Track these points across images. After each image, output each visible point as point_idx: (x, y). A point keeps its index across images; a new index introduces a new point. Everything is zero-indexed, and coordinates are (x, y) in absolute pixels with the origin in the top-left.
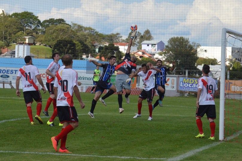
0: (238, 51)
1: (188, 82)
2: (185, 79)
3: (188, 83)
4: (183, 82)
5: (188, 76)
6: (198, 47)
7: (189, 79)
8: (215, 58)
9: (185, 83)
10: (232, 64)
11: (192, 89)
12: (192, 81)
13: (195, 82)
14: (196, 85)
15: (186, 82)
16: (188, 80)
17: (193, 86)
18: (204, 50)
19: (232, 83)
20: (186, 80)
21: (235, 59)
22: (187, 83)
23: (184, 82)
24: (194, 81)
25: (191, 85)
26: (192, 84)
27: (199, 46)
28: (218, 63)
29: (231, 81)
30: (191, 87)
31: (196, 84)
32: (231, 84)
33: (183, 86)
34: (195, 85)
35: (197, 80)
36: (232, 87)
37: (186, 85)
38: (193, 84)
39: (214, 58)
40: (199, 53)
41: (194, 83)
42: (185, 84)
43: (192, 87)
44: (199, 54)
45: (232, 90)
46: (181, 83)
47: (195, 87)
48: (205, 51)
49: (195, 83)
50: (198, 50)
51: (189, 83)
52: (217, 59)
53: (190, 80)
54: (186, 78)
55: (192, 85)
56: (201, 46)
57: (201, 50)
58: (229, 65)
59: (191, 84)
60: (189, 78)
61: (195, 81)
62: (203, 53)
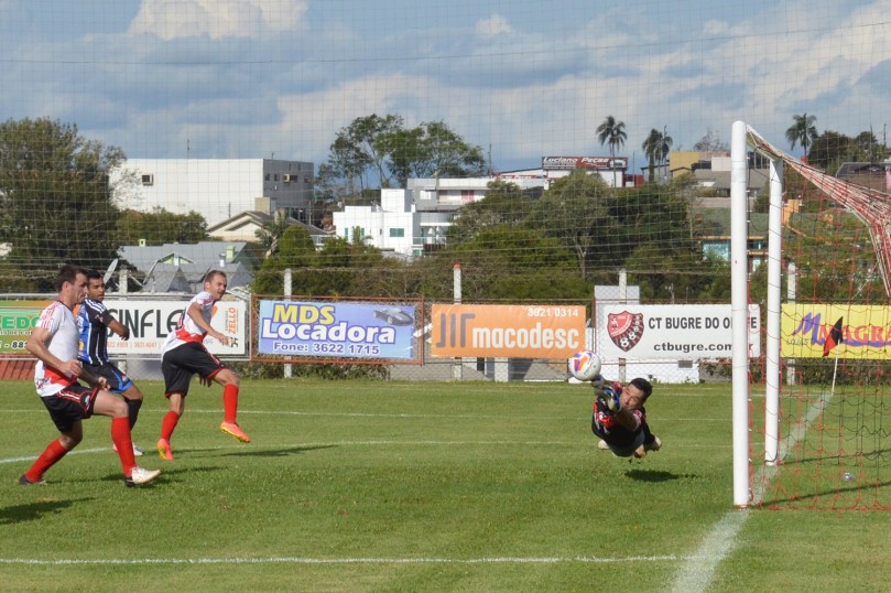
0: (292, 178)
1: (294, 320)
2: (280, 309)
3: (293, 324)
4: (272, 319)
5: (293, 293)
6: (114, 163)
7: (299, 306)
8: (196, 211)
9: (281, 322)
10: (269, 234)
11: (310, 347)
12: (309, 315)
13: (325, 319)
14: (328, 330)
15: (285, 319)
16: (293, 309)
17: (314, 335)
18: (139, 176)
19: (473, 316)
20: (286, 310)
21: (283, 212)
22: (289, 322)
23: (276, 319)
24: (320, 314)
25: (305, 332)
26: (312, 325)
27: (116, 157)
28: (210, 230)
29: (469, 308)
30: (307, 337)
31: (329, 327)
32: (468, 321)
33: (275, 336)
34: (324, 329)
35: (331, 309)
36: (475, 331)
37: (287, 331)
38: (316, 327)
39: (192, 213)
40: (118, 188)
41: (318, 323)
42: (283, 327)
43: (310, 338)
44: (119, 193)
45: (475, 345)
46: (267, 322)
47: (323, 337)
48: (146, 179)
49: (322, 321)
50: (115, 176)
51: (298, 324)
52: (203, 215)
53: (304, 309)
54: (286, 302)
55: (312, 330)
56: (125, 158)
57: (129, 177)
58: (258, 239)
59: (308, 327)
60: (298, 303)
61: (324, 312)
62: (134, 190)
